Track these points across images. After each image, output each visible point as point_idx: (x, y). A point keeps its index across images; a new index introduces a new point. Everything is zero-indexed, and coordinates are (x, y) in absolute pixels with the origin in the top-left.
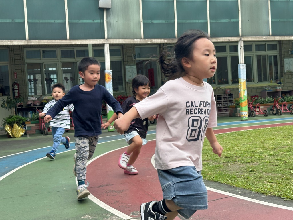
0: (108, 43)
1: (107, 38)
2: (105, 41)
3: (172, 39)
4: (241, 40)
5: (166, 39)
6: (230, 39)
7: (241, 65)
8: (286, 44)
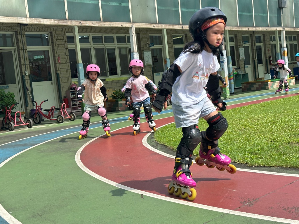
3: (63, 20)
4: (133, 26)
5: (56, 20)
6: (122, 24)
7: (134, 53)
8: (144, 37)
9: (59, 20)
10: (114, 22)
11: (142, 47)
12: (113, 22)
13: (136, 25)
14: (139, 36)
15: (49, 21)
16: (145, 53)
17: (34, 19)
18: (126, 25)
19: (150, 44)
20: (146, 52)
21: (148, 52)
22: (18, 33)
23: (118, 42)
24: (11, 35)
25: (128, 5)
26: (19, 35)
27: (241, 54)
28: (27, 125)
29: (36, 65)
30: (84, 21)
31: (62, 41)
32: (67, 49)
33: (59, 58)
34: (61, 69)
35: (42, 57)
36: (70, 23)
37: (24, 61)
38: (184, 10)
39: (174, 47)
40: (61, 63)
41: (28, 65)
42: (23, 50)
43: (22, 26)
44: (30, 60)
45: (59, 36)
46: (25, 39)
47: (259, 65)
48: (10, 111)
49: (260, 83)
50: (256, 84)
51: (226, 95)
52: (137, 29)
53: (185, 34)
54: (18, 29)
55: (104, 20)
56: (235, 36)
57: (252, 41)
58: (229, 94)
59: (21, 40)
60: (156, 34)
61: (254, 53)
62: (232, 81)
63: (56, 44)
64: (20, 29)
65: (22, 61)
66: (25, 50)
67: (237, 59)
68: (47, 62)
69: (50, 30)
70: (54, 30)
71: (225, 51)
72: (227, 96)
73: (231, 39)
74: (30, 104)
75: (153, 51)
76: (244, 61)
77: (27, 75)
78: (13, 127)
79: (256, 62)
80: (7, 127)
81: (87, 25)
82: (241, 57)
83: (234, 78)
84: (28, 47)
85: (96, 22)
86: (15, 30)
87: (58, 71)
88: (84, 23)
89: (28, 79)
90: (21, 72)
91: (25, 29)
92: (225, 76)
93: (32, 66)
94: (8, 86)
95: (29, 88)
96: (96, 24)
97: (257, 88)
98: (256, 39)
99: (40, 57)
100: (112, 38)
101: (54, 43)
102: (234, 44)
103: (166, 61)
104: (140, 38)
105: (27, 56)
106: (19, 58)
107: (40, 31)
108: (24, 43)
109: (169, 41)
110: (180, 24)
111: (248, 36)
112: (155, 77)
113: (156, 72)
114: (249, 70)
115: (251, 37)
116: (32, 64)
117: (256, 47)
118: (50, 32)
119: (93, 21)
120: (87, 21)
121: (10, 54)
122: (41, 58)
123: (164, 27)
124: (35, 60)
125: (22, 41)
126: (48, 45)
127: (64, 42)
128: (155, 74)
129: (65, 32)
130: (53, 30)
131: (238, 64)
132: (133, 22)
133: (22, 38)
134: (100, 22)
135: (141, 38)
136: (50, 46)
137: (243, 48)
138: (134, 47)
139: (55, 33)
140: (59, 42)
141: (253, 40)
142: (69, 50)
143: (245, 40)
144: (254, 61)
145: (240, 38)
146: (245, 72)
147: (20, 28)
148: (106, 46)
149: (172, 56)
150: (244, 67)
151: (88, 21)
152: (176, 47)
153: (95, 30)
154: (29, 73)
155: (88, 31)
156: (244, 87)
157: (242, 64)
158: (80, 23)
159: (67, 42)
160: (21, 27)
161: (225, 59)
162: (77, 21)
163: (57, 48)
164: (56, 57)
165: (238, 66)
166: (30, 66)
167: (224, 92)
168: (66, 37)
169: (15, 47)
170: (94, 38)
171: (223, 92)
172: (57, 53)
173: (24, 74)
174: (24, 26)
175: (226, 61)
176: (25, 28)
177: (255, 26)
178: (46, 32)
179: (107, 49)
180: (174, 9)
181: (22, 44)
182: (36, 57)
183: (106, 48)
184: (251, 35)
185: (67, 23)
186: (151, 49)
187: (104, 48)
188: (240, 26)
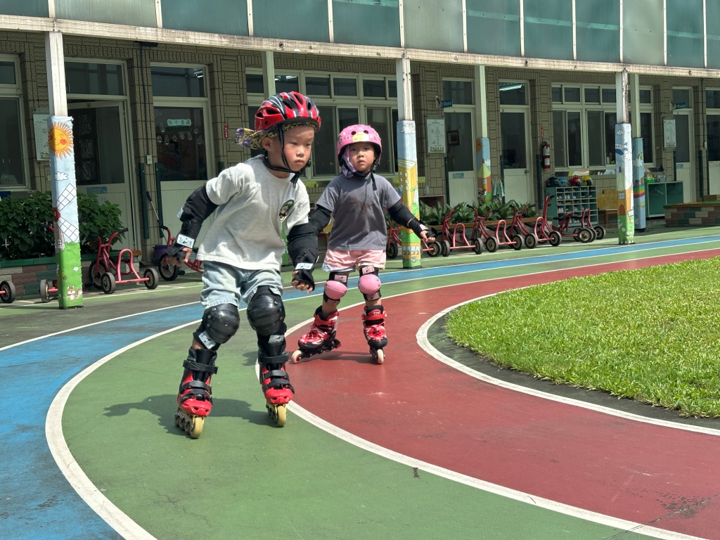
0: (59, 31)
1: (54, 16)
2: (51, 24)
3: (240, 37)
4: (406, 57)
5: (225, 35)
6: (379, 51)
7: (405, 122)
8: (429, 83)
9: (232, 36)
10: (361, 46)
11: (423, 108)
12: (358, 46)
13: (414, 53)
14: (419, 81)
15: (208, 38)
16: (429, 121)
17: (173, 31)
18: (389, 53)
19: (442, 102)
20: (433, 121)
21: (438, 121)
22: (135, 64)
23: (365, 95)
24: (119, 67)
25: (396, 6)
26: (136, 69)
27: (667, 134)
28: (145, 282)
29: (171, 142)
30: (289, 41)
31: (235, 85)
32: (246, 107)
33: (225, 126)
34: (229, 154)
35: (188, 123)
36: (258, 44)
37: (144, 130)
38: (532, 20)
39: (501, 111)
40: (230, 138)
41: (155, 141)
42: (145, 103)
43: (143, 47)
44: (158, 128)
45: (229, 74)
46: (150, 79)
47: (711, 164)
48: (107, 247)
49: (712, 209)
50: (702, 209)
51: (625, 232)
52: (414, 64)
53: (530, 80)
54: (134, 54)
55: (337, 41)
56: (653, 89)
57: (696, 103)
58: (633, 232)
59: (140, 80)
60: (460, 77)
61: (701, 133)
62: (642, 200)
63: (221, 93)
64: (138, 54)
65: (140, 130)
66: (147, 105)
67: (657, 145)
68: (198, 135)
69: (208, 60)
70: (219, 59)
71: (630, 125)
72: (628, 238)
73: (645, 97)
74: (153, 232)
75: (449, 118)
76: (674, 152)
77: (149, 165)
78: (113, 286)
79: (704, 154)
80: (99, 284)
81: (297, 50)
82: (666, 141)
83: (646, 193)
84: (155, 98)
85: (318, 43)
86: (127, 57)
87: (222, 158)
88: (290, 45)
89: (152, 172)
90: (137, 157)
91: (151, 56)
92: (624, 186)
93: (162, 143)
94: (105, 189)
95: (153, 196)
96: (317, 49)
97: (703, 219)
98: (707, 98)
99: (183, 123)
100: (353, 83)
101: (217, 91)
102: (652, 108)
103: (479, 145)
104: (419, 86)
105: (153, 119)
106: (135, 122)
107: (184, 62)
108: (146, 87)
109: (491, 94)
110: (521, 56)
111: (687, 91)
112: (451, 181)
113: (453, 171)
114: (685, 173)
115: (694, 92)
116: (163, 139)
117: (705, 117)
118: (209, 65)
119: (310, 42)
120: (297, 41)
121: (113, 112)
122: (185, 124)
123: (481, 60)
124: (169, 129)
125: (143, 83)
126: (202, 95)
127: (238, 89)
128: (450, 174)
129: (243, 66)
130: (215, 59)
131: (659, 159)
132: (407, 47)
133: (142, 76)
134: (328, 44)
135: (421, 85)
136: (207, 97)
137: (673, 119)
138: (406, 108)
139: (219, 66)
140: (227, 89)
141: (700, 100)
142: (250, 108)
143: (681, 100)
144: (700, 152)
145: (666, 95)
146: (675, 180)
147: (139, 51)
148: (337, 101)
149: (494, 132)
150: (673, 168)
151: (300, 42)
152: (506, 111)
153: (313, 62)
154: (156, 161)
155: (298, 64)
156: (670, 217)
157: (668, 158)
158: (281, 45)
159: (245, 90)
160: (141, 50)
161: (626, 144)
162: (272, 40)
163: (222, 103)
164: (219, 125)
165: (657, 163)
166: (157, 143)
167: (621, 227)
168: (244, 76)
169: (127, 98)
170: (310, 82)
171: (619, 226)
172: (222, 114)
173: (142, 161)
174: (148, 48)
175: (630, 149)
176: (151, 53)
177: (708, 67)
178: (199, 63)
179: (340, 109)
180: (508, 18)
181: (142, 90)
182: (173, 123)
183: (338, 107)
184: (696, 89)
185: (249, 44)
186: (445, 113)
187: (332, 107)
188: (670, 64)
